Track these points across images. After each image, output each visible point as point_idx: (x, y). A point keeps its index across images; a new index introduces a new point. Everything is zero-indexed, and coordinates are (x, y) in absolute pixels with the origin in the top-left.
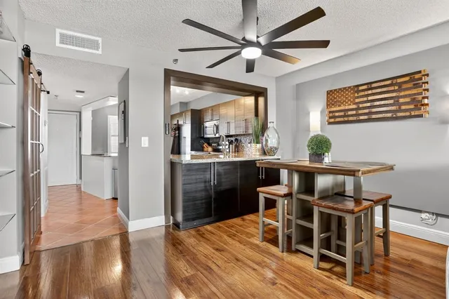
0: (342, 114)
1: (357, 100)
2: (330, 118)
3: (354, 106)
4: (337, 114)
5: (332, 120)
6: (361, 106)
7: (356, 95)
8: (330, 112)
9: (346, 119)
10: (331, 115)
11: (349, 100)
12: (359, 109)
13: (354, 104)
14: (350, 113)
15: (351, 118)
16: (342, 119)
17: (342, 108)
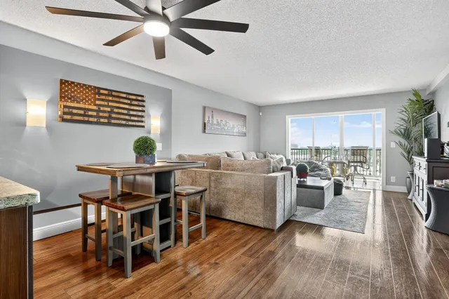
0: (82, 112)
1: (97, 102)
2: (65, 113)
3: (95, 108)
4: (75, 111)
5: (68, 117)
6: (102, 109)
7: (97, 96)
8: (65, 107)
9: (86, 119)
10: (66, 110)
11: (90, 99)
12: (99, 111)
13: (95, 105)
14: (90, 113)
15: (91, 119)
16: (81, 118)
17: (81, 105)
